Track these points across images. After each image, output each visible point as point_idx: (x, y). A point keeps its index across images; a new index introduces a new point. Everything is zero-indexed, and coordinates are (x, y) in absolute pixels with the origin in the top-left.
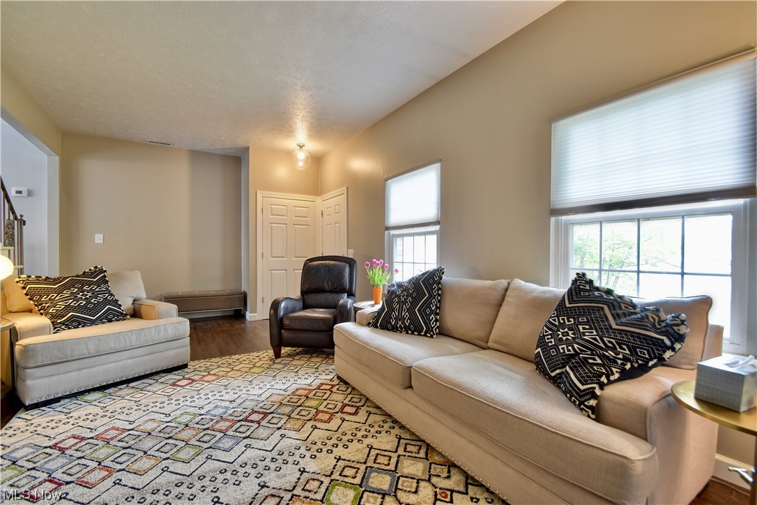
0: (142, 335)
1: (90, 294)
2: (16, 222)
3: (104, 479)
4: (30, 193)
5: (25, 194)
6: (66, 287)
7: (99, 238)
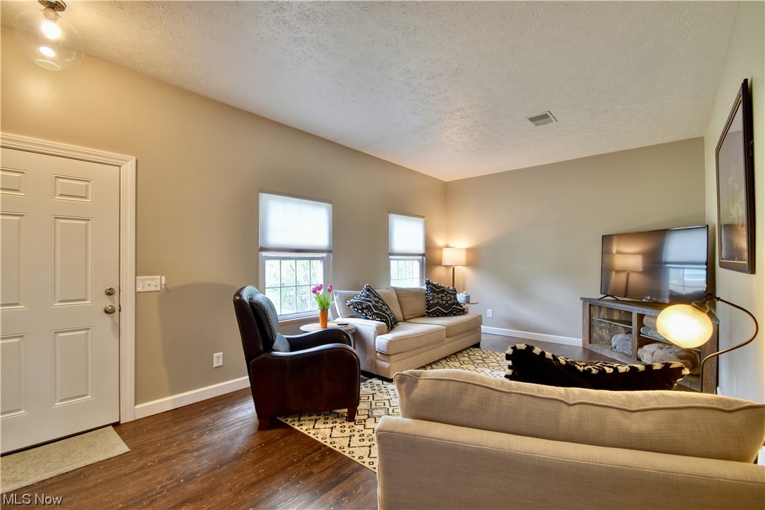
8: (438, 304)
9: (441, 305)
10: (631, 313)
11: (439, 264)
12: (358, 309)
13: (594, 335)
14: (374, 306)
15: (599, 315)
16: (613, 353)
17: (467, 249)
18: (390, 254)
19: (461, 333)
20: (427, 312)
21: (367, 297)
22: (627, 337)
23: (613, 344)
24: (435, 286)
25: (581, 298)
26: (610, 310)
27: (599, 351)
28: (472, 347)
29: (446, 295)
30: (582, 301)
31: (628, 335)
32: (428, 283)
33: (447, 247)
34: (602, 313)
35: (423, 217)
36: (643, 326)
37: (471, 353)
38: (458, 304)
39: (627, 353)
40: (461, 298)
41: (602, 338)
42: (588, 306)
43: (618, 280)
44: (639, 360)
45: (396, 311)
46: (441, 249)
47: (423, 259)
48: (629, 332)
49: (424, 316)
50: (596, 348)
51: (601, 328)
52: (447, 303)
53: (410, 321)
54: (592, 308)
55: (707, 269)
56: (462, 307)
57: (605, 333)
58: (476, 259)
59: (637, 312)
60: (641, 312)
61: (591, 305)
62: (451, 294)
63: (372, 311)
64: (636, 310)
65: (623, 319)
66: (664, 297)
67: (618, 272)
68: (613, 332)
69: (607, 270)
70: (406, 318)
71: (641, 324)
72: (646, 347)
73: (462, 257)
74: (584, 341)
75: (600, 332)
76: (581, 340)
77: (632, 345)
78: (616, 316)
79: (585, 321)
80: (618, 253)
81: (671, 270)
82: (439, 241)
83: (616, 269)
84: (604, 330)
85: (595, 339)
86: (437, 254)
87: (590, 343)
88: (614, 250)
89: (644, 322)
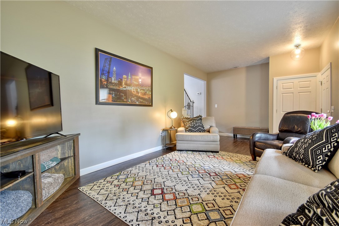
0: (203, 137)
1: (195, 123)
2: (191, 102)
4: (200, 94)
5: (199, 94)
6: (190, 121)
7: (216, 106)
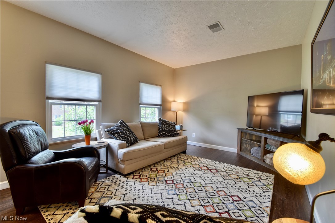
3: (220, 191)
8: (164, 131)
9: (166, 131)
10: (261, 137)
11: (170, 110)
12: (111, 134)
13: (243, 147)
14: (122, 133)
15: (246, 137)
16: (252, 157)
17: (183, 103)
18: (140, 104)
19: (174, 146)
20: (158, 135)
21: (119, 127)
22: (259, 149)
23: (252, 152)
24: (164, 121)
25: (237, 128)
26: (251, 135)
27: (244, 156)
28: (181, 153)
29: (169, 126)
30: (237, 130)
31: (260, 148)
32: (160, 120)
33: (174, 101)
34: (247, 136)
35: (161, 86)
36: (267, 144)
37: (179, 157)
38: (175, 131)
39: (258, 157)
40: (177, 127)
41: (246, 149)
42: (240, 132)
43: (256, 119)
44: (264, 161)
45: (139, 134)
46: (171, 102)
47: (160, 107)
48: (260, 146)
49: (157, 137)
50: (243, 154)
51: (246, 144)
52: (169, 130)
53: (148, 140)
54: (242, 134)
55: (302, 115)
56: (177, 132)
57: (248, 146)
58: (188, 107)
59: (264, 136)
60: (266, 137)
61: (241, 132)
62: (172, 125)
63: (120, 135)
64: (264, 135)
65: (257, 139)
66: (278, 129)
67: (257, 115)
68: (252, 146)
69: (250, 114)
70: (146, 138)
71: (266, 143)
72: (268, 155)
73: (181, 107)
74: (238, 150)
75: (246, 146)
76: (237, 149)
77: (261, 153)
78: (254, 138)
79: (238, 140)
80: (258, 106)
81: (282, 115)
82: (170, 99)
83: (256, 114)
84: (247, 145)
85: (243, 149)
86: (168, 105)
87: (241, 151)
88: (255, 105)
89: (267, 142)
